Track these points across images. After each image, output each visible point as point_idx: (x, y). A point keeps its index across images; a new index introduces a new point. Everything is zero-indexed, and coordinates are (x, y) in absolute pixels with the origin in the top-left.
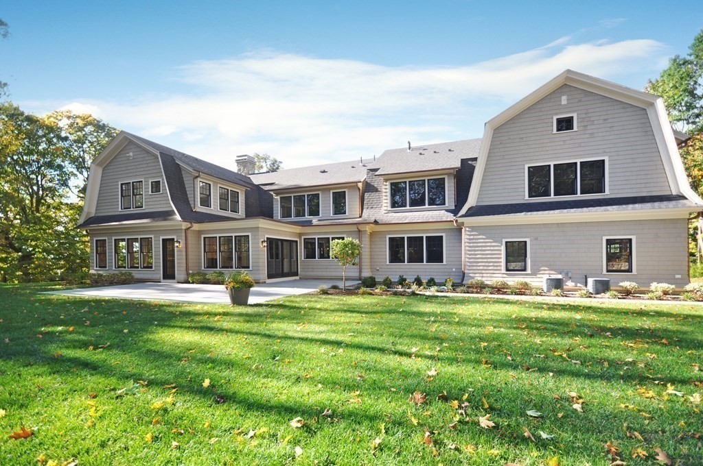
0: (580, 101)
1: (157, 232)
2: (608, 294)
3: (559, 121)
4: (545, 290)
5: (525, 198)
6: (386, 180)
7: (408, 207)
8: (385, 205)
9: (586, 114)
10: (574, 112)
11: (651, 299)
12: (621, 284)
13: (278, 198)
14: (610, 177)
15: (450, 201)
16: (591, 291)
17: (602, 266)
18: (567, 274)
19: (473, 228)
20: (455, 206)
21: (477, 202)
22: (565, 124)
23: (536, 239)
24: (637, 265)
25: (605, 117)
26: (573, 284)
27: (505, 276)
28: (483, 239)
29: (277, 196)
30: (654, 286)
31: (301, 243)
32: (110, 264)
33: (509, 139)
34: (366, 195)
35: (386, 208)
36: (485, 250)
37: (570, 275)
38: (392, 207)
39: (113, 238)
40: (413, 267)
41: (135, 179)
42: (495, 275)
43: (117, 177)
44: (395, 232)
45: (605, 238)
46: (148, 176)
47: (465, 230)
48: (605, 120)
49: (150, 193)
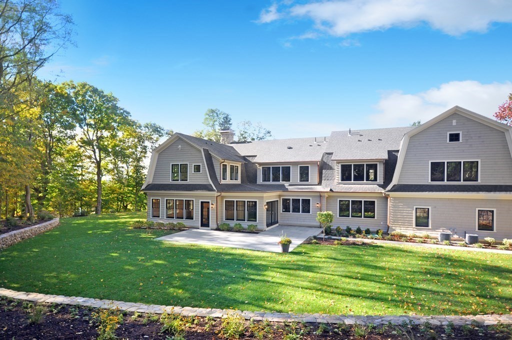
0: (464, 124)
1: (197, 197)
2: (477, 245)
3: (451, 135)
4: (440, 241)
5: (428, 181)
6: (338, 163)
7: (352, 181)
8: (337, 179)
9: (468, 132)
10: (460, 130)
11: (502, 249)
12: (486, 239)
13: (261, 168)
14: (481, 172)
15: (380, 180)
16: (467, 242)
17: (475, 226)
18: (454, 230)
19: (395, 198)
20: (384, 182)
21: (398, 182)
22: (454, 138)
23: (435, 207)
24: (497, 227)
25: (479, 135)
26: (458, 237)
27: (415, 229)
28: (402, 205)
29: (260, 166)
30: (505, 241)
31: (280, 201)
32: (163, 215)
33: (420, 144)
34: (324, 171)
35: (337, 181)
36: (403, 213)
37: (455, 231)
38: (342, 181)
39: (165, 199)
40: (355, 220)
41: (183, 162)
42: (408, 229)
43: (169, 160)
44: (343, 197)
45: (477, 209)
46: (192, 161)
47: (390, 200)
48: (479, 137)
49: (193, 172)
